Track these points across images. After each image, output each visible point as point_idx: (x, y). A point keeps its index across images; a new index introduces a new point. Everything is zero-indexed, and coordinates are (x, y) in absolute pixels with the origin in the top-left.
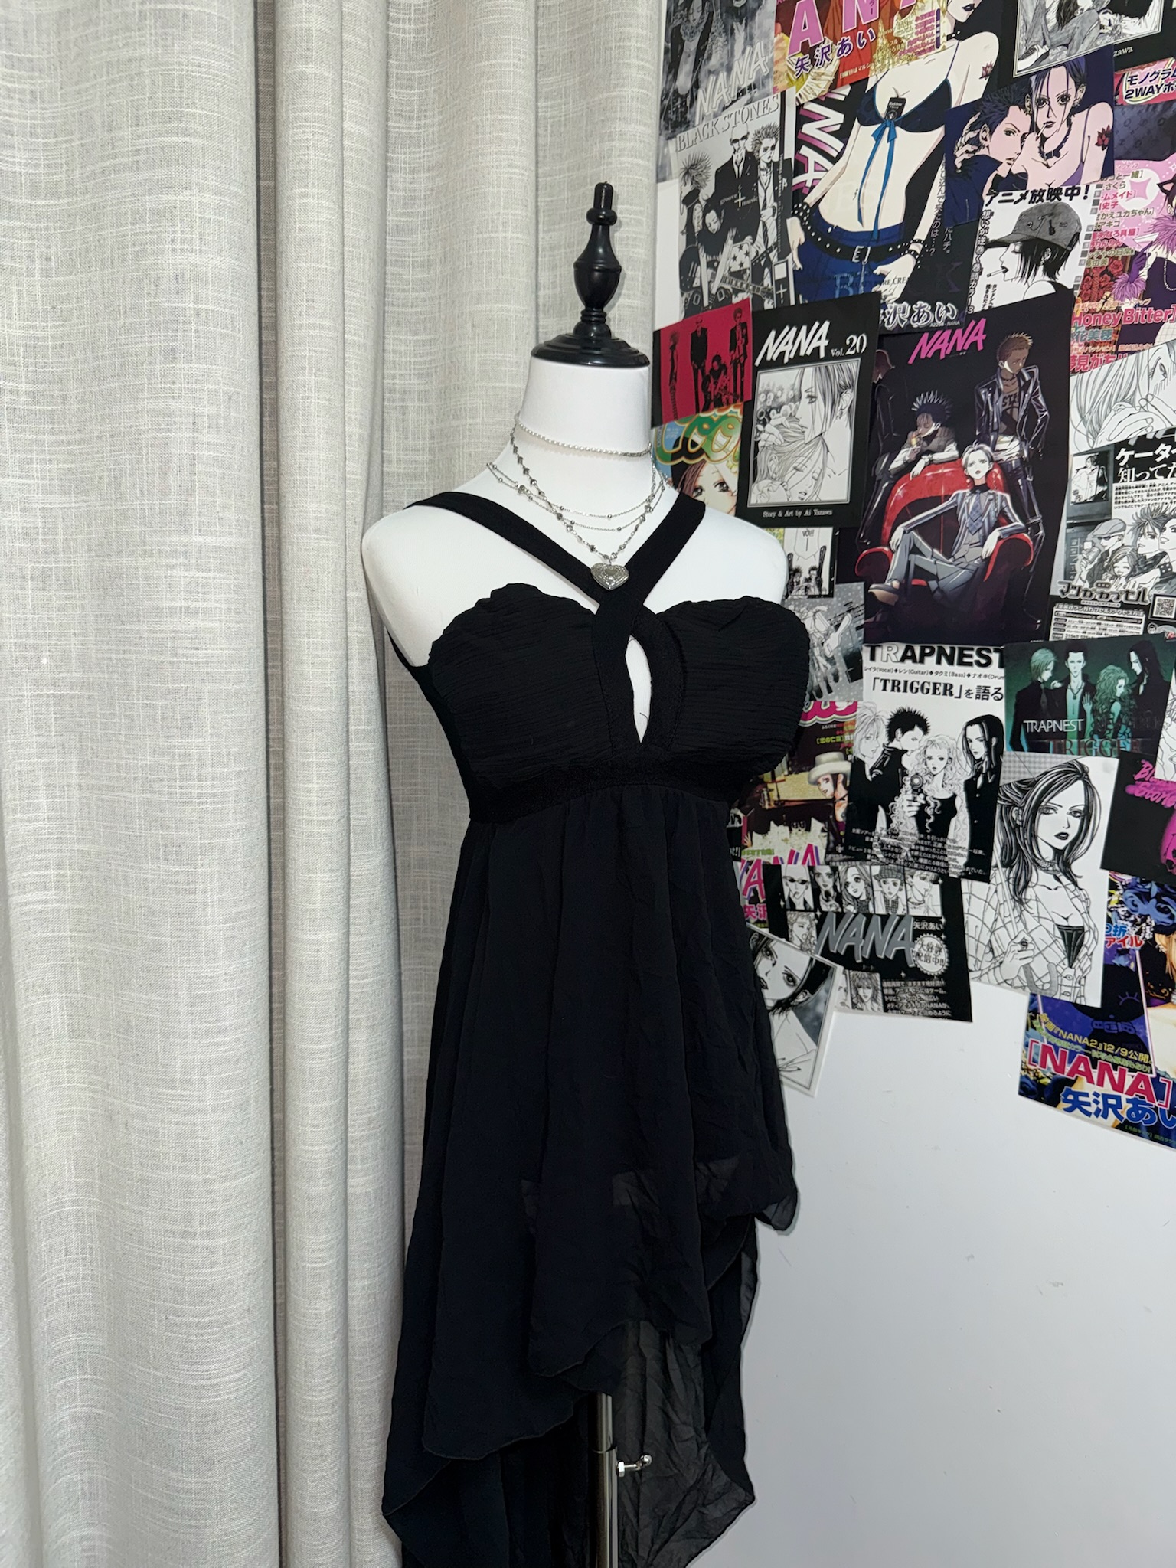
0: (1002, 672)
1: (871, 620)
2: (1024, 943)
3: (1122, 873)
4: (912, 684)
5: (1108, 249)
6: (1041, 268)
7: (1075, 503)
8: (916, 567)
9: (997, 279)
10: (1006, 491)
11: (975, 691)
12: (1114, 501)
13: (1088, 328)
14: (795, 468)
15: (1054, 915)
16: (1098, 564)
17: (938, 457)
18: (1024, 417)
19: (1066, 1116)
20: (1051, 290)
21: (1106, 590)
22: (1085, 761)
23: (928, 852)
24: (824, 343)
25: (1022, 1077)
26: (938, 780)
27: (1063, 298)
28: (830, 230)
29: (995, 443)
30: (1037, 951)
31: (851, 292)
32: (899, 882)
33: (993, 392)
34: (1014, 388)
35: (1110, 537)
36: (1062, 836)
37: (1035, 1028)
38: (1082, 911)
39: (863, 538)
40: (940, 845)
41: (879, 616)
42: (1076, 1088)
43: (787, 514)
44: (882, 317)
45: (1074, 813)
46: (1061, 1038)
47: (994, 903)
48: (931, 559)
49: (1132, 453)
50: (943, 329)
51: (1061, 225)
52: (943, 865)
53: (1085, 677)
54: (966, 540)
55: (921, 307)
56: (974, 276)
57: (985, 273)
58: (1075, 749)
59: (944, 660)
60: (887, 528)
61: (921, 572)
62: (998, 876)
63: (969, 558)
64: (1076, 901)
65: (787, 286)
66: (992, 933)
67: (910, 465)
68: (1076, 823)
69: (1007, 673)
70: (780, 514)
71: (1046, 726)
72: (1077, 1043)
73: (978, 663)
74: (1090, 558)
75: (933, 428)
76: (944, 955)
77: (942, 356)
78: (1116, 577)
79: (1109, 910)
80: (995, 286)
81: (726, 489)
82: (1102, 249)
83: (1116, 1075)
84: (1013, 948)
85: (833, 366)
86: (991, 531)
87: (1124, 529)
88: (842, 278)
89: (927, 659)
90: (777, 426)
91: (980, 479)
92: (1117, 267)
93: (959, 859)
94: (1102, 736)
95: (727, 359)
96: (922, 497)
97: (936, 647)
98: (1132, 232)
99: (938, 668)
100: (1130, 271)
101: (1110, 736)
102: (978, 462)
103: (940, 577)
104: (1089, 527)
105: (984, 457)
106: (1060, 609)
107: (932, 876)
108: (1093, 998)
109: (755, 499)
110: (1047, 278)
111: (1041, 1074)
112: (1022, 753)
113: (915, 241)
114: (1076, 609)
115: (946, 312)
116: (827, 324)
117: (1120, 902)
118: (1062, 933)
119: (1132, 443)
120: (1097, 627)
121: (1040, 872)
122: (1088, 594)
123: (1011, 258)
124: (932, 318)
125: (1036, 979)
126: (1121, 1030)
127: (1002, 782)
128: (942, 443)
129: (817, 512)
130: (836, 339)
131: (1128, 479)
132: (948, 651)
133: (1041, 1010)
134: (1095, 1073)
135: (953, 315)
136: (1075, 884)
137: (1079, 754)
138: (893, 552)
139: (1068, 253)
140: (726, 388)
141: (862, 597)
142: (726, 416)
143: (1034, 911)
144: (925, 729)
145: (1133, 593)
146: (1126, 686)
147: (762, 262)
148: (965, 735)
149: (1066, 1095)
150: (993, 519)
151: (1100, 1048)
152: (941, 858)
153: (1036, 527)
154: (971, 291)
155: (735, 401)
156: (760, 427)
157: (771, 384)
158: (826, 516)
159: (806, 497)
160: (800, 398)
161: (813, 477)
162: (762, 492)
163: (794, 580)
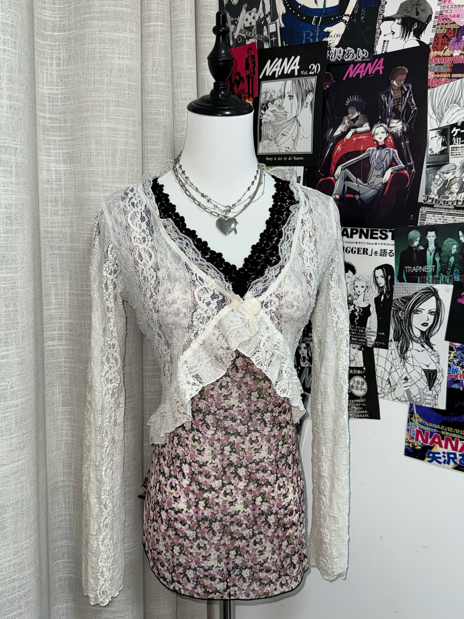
0: (393, 242)
2: (406, 379)
3: (456, 342)
4: (347, 248)
5: (446, 24)
6: (412, 33)
7: (430, 155)
8: (348, 187)
9: (389, 37)
10: (395, 149)
11: (379, 252)
12: (450, 154)
13: (436, 65)
14: (282, 134)
15: (421, 364)
16: (442, 186)
17: (359, 130)
18: (404, 110)
19: (429, 465)
20: (417, 44)
21: (446, 200)
22: (436, 286)
23: (356, 335)
24: (297, 67)
25: (406, 446)
26: (361, 297)
27: (424, 49)
28: (299, 7)
29: (389, 123)
30: (413, 383)
31: (312, 41)
33: (388, 97)
34: (399, 94)
35: (448, 173)
36: (424, 325)
37: (412, 421)
38: (436, 362)
39: (320, 172)
40: (362, 331)
42: (434, 450)
43: (279, 159)
44: (328, 55)
45: (431, 313)
46: (426, 426)
47: (390, 359)
48: (356, 184)
49: (459, 130)
50: (361, 62)
51: (422, 10)
52: (364, 341)
53: (436, 244)
54: (374, 173)
55: (348, 51)
56: (377, 35)
57: (383, 34)
58: (431, 281)
59: (363, 236)
60: (333, 167)
61: (350, 190)
62: (392, 345)
63: (376, 183)
64: (433, 357)
65: (276, 36)
66: (390, 374)
67: (344, 134)
68: (432, 318)
69: (395, 242)
70: (275, 159)
71: (415, 269)
72: (434, 428)
73: (381, 238)
74: (439, 183)
75: (356, 115)
76: (365, 386)
77: (361, 77)
78: (451, 193)
79: (449, 361)
80: (388, 41)
82: (443, 24)
83: (454, 442)
84: (401, 382)
85: (302, 80)
86: (387, 169)
87: (455, 169)
88: (307, 33)
89: (354, 236)
90: (272, 112)
91: (381, 142)
92: (451, 34)
93: (372, 337)
94: (445, 274)
95: (244, 75)
96: (351, 151)
97: (359, 229)
98: (458, 16)
99: (360, 240)
100: (457, 36)
101: (449, 274)
102: (380, 133)
103: (361, 193)
104: (438, 168)
105: (384, 130)
106: (423, 210)
107: (358, 346)
108: (442, 405)
109: (262, 150)
110: (415, 38)
111: (416, 444)
112: (404, 283)
113: (345, 15)
114: (431, 210)
115: (362, 53)
116: (298, 58)
117: (455, 357)
118: (426, 373)
119: (459, 125)
120: (442, 219)
121: (414, 343)
122: (438, 202)
123: (396, 26)
124: (355, 56)
125: (412, 397)
126: (456, 420)
127: (394, 298)
128: (361, 123)
129: (295, 158)
130: (304, 65)
131: (457, 143)
132: (365, 231)
133: (415, 412)
134: (443, 443)
135: (366, 55)
136: (432, 348)
137: (433, 283)
138: (336, 180)
139: (426, 25)
140: (243, 90)
143: (411, 363)
144: (354, 272)
145: (460, 201)
146: (457, 248)
147: (262, 23)
148: (374, 275)
149: (429, 454)
150: (388, 163)
151: (446, 430)
152: (363, 337)
153: (411, 167)
154: (376, 43)
155: (249, 98)
156: (263, 112)
157: (269, 89)
158: (300, 160)
159: (289, 150)
160: (284, 96)
161: (292, 139)
162: (265, 147)
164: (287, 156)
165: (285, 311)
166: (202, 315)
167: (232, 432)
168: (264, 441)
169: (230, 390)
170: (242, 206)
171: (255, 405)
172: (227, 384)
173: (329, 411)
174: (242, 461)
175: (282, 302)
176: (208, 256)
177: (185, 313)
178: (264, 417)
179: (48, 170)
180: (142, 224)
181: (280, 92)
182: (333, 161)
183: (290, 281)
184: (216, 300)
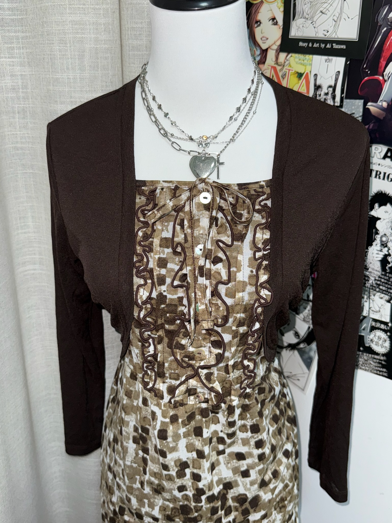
14: (321, 12)
32: (365, 297)
39: (366, 68)
41: (372, 125)
43: (315, 45)
60: (383, 63)
70: (310, 45)
76: (387, 344)
81: (276, 24)
109: (294, 33)
129: (335, 46)
138: (385, 81)
141: (361, 110)
158: (341, 49)
159: (328, 34)
161: (333, 20)
162: (299, 27)
163: (317, 93)
164: (326, 42)
179: (12, 76)
182: (384, 54)
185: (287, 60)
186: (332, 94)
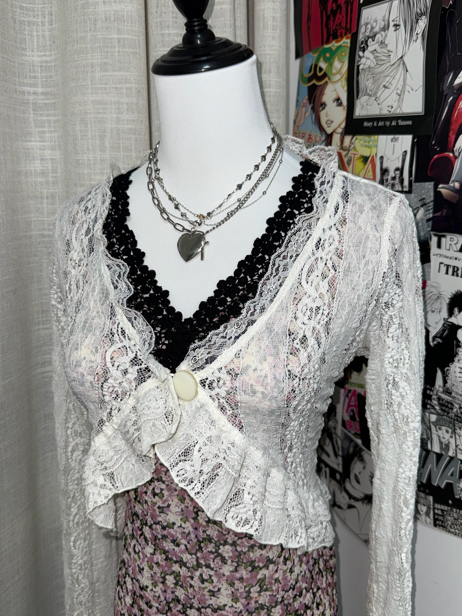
1: (437, 214)
14: (384, 86)
32: (450, 431)
39: (435, 145)
41: (445, 211)
43: (381, 124)
70: (375, 124)
81: (340, 104)
90: (372, 52)
109: (359, 112)
138: (456, 158)
141: (432, 194)
142: (341, 46)
155: (346, 34)
156: (361, 53)
157: (370, 18)
158: (407, 125)
159: (392, 110)
160: (389, 27)
161: (397, 93)
162: (363, 106)
163: (384, 178)
164: (390, 119)
165: (240, 397)
166: (116, 389)
167: (174, 559)
168: (223, 582)
169: (166, 501)
170: (224, 215)
171: (204, 532)
172: (161, 492)
173: (383, 537)
174: (193, 600)
175: (237, 384)
176: (147, 295)
177: (91, 383)
178: (220, 551)
180: (84, 240)
181: (384, 20)
183: (258, 349)
184: (137, 367)
185: (352, 144)
186: (399, 177)
